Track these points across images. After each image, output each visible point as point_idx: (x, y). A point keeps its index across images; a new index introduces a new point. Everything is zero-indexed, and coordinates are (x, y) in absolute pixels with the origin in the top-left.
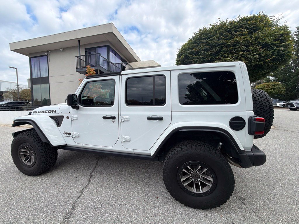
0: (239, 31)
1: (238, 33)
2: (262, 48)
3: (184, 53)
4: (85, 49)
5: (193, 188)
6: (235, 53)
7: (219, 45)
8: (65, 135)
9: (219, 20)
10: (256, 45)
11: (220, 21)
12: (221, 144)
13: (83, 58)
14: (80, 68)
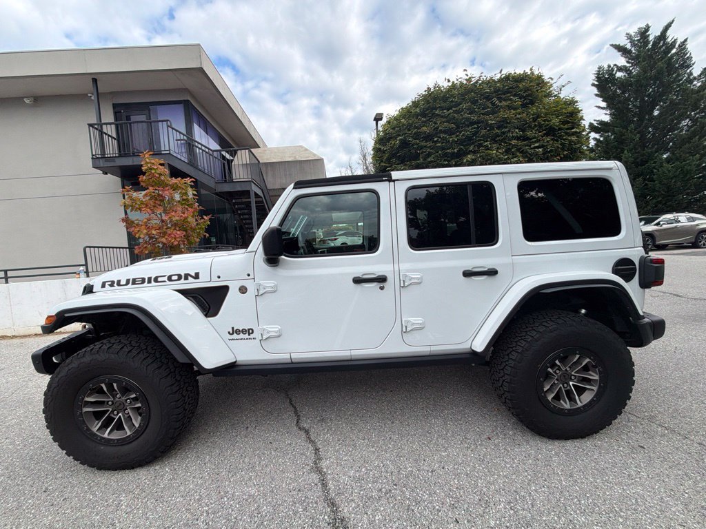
0: (505, 100)
1: (504, 103)
2: (547, 135)
3: (399, 135)
4: (115, 106)
5: (561, 401)
6: (502, 141)
7: (473, 123)
8: (235, 336)
9: (466, 72)
10: (536, 129)
11: (467, 75)
12: (583, 311)
13: (111, 130)
14: (103, 157)
